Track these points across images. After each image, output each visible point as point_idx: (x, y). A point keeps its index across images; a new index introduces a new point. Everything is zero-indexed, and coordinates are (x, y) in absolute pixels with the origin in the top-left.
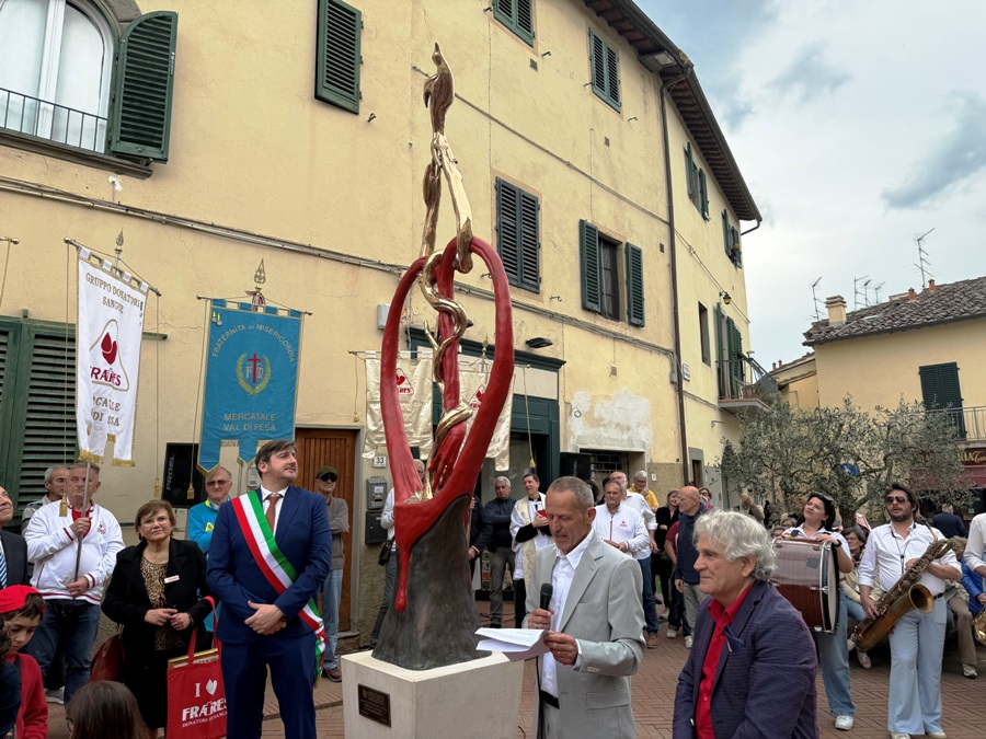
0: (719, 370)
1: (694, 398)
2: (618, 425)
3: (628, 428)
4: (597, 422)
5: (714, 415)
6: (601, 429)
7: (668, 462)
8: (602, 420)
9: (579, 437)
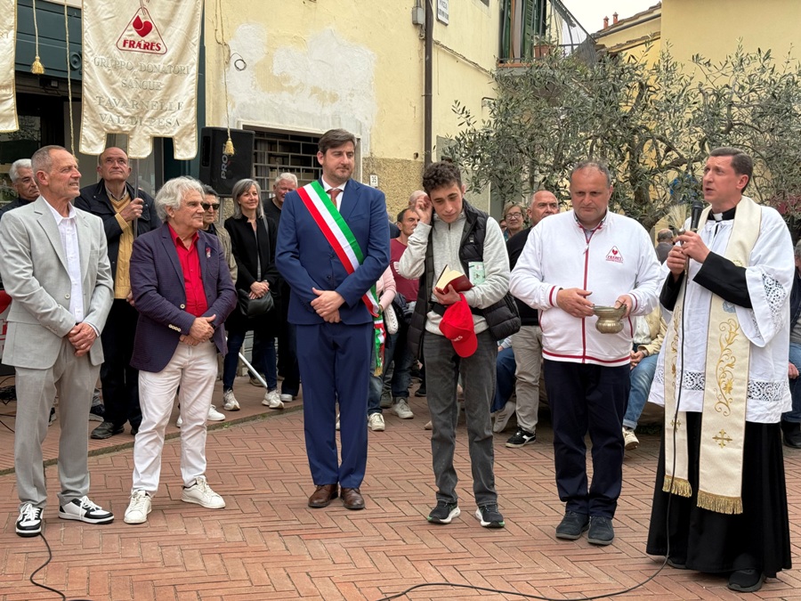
0: (502, 14)
1: (454, 55)
2: (315, 90)
3: (334, 98)
4: (278, 83)
5: (489, 89)
6: (285, 94)
7: (400, 157)
8: (287, 79)
9: (244, 106)
